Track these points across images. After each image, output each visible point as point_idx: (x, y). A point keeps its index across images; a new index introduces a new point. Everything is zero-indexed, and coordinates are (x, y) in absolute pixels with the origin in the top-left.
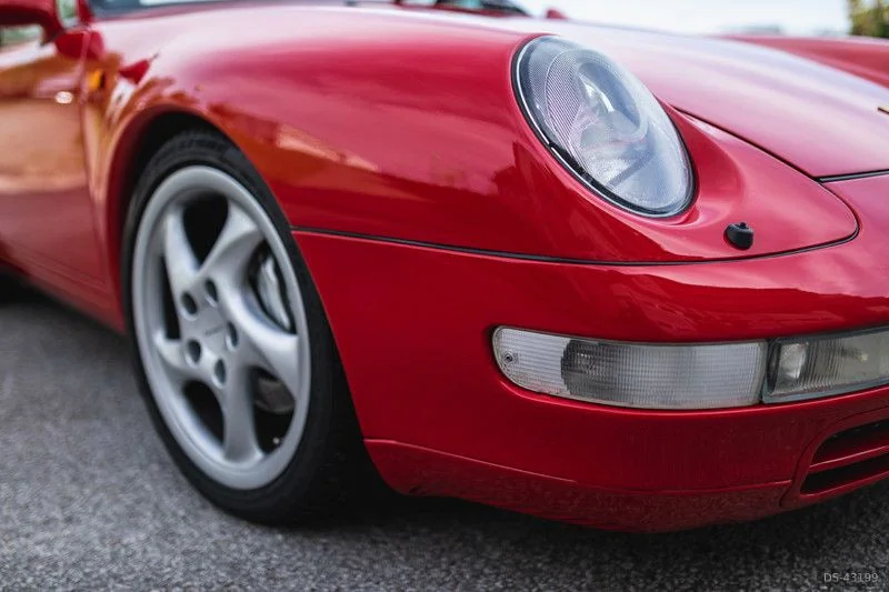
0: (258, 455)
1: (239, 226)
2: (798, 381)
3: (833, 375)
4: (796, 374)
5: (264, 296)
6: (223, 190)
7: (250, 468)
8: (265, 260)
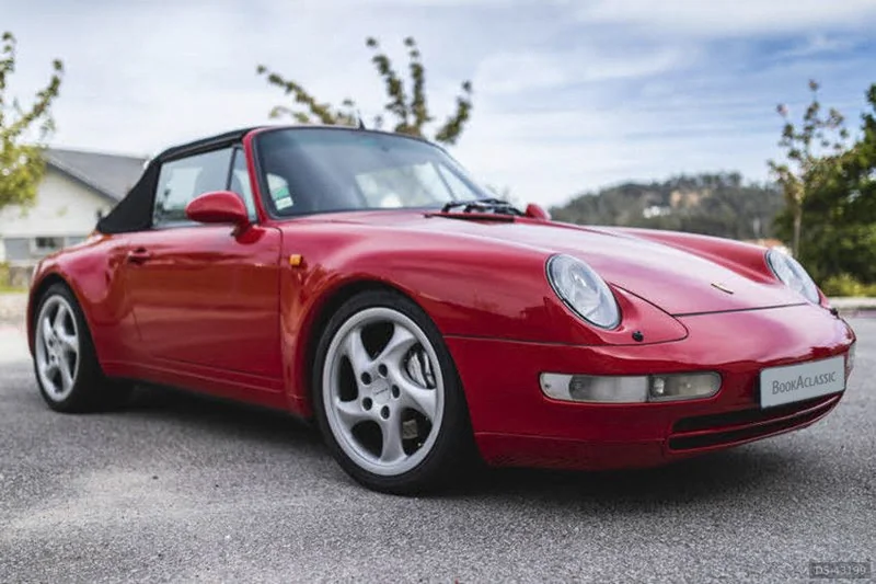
0: (405, 456)
1: (402, 336)
2: (662, 395)
3: (678, 393)
4: (661, 391)
5: (412, 373)
6: (391, 318)
7: (397, 463)
8: (413, 355)
